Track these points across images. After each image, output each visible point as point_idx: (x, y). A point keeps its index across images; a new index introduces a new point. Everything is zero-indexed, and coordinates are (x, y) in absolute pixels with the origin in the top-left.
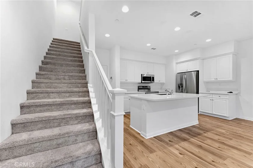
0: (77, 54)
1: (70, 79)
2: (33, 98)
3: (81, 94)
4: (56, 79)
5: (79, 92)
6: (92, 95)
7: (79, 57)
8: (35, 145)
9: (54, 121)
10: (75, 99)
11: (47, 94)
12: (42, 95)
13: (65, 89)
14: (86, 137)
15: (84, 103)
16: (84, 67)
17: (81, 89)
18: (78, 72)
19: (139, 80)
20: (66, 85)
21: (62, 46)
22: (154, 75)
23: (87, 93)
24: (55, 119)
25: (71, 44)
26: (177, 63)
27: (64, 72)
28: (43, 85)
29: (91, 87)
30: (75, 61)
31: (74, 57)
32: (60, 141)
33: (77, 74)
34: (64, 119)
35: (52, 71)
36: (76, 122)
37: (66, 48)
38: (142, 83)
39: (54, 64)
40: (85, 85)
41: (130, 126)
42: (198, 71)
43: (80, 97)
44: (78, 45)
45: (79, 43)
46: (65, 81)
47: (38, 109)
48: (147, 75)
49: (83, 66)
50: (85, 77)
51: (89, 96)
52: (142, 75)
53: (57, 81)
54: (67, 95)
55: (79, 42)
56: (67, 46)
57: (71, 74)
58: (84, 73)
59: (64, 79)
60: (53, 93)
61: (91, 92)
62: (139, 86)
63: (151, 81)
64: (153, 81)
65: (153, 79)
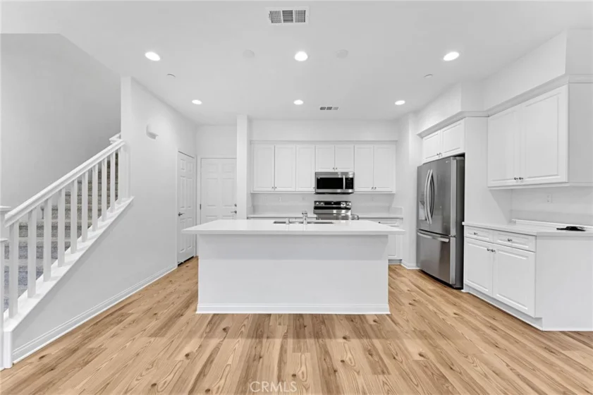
19: (310, 186)
26: (421, 136)
38: (316, 193)
42: (464, 155)
48: (329, 173)
52: (316, 174)
62: (316, 202)
63: (342, 188)
64: (347, 187)
65: (350, 183)
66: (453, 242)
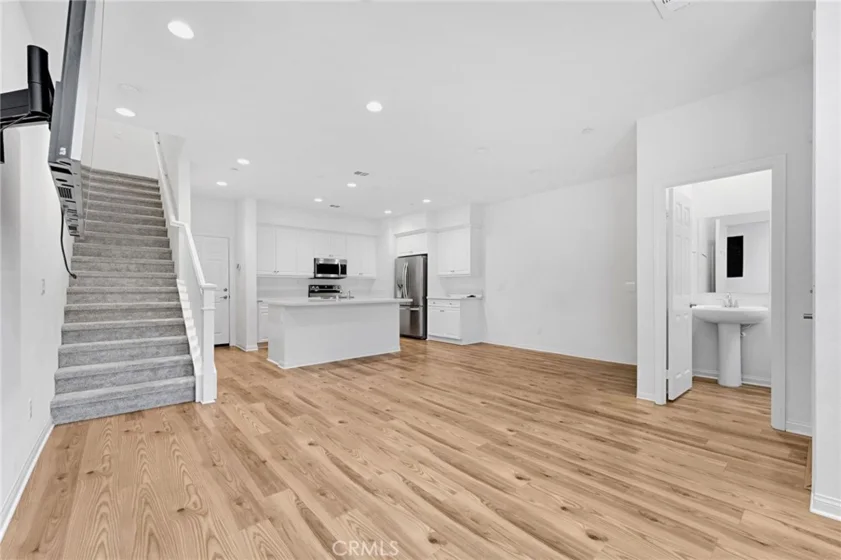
0: (153, 213)
1: (139, 271)
2: (77, 301)
3: (163, 296)
4: (112, 270)
5: (161, 293)
6: (183, 296)
7: (156, 223)
8: (103, 353)
9: (122, 330)
10: (154, 303)
11: (101, 296)
12: (93, 297)
13: (132, 288)
14: (172, 349)
15: (168, 309)
16: (168, 247)
17: (164, 289)
18: (157, 256)
19: (310, 271)
20: (134, 280)
21: (112, 191)
22: (346, 261)
23: (175, 295)
24: (123, 327)
25: (136, 186)
26: (397, 236)
27: (127, 257)
28: (89, 281)
29: (182, 284)
30: (149, 232)
31: (146, 222)
32: (135, 352)
33: (154, 261)
34: (135, 328)
35: (99, 255)
36: (157, 334)
37: (121, 196)
38: (315, 278)
39: (103, 240)
40: (173, 281)
41: (269, 360)
42: (426, 255)
43: (161, 300)
44: (153, 189)
45: (157, 182)
46: (129, 274)
47: (91, 316)
48: (325, 260)
49: (167, 243)
50: (172, 267)
51: (178, 300)
52: (315, 260)
53: (116, 274)
54: (138, 297)
55: (155, 177)
56: (123, 192)
57: (143, 261)
58: (170, 258)
59: (129, 270)
60: (111, 293)
61: (183, 292)
62: (311, 286)
63: (337, 273)
64: (342, 273)
65: (344, 269)
66: (420, 310)
